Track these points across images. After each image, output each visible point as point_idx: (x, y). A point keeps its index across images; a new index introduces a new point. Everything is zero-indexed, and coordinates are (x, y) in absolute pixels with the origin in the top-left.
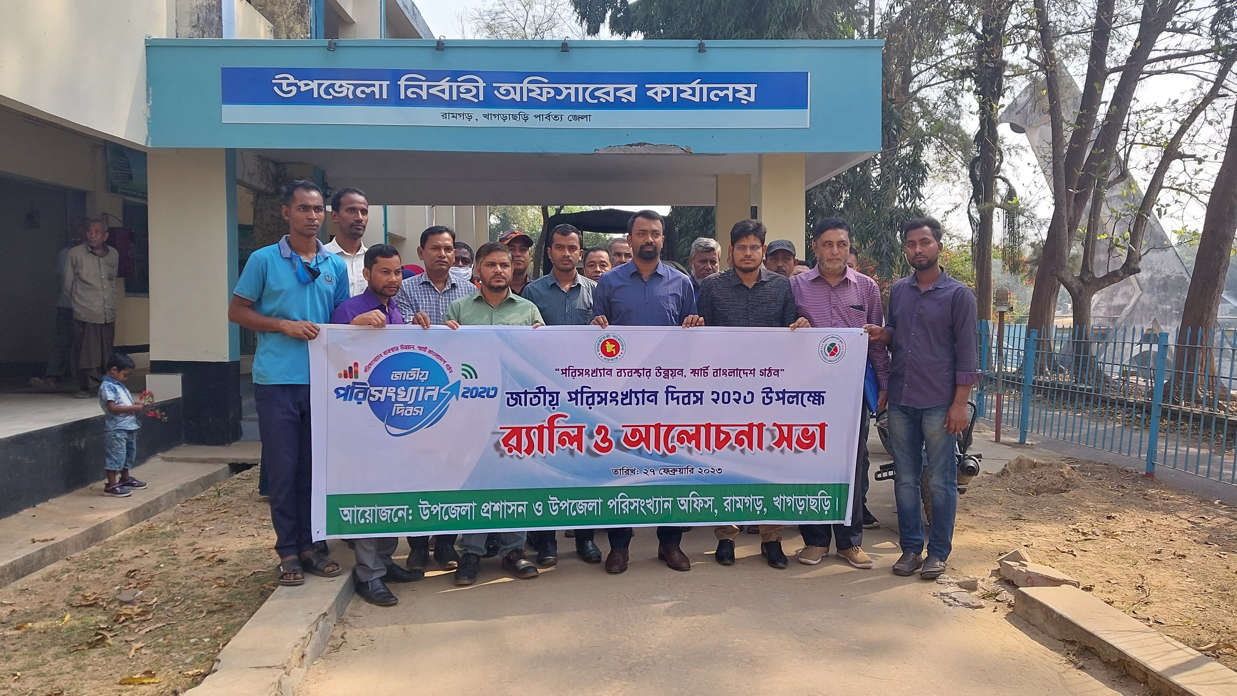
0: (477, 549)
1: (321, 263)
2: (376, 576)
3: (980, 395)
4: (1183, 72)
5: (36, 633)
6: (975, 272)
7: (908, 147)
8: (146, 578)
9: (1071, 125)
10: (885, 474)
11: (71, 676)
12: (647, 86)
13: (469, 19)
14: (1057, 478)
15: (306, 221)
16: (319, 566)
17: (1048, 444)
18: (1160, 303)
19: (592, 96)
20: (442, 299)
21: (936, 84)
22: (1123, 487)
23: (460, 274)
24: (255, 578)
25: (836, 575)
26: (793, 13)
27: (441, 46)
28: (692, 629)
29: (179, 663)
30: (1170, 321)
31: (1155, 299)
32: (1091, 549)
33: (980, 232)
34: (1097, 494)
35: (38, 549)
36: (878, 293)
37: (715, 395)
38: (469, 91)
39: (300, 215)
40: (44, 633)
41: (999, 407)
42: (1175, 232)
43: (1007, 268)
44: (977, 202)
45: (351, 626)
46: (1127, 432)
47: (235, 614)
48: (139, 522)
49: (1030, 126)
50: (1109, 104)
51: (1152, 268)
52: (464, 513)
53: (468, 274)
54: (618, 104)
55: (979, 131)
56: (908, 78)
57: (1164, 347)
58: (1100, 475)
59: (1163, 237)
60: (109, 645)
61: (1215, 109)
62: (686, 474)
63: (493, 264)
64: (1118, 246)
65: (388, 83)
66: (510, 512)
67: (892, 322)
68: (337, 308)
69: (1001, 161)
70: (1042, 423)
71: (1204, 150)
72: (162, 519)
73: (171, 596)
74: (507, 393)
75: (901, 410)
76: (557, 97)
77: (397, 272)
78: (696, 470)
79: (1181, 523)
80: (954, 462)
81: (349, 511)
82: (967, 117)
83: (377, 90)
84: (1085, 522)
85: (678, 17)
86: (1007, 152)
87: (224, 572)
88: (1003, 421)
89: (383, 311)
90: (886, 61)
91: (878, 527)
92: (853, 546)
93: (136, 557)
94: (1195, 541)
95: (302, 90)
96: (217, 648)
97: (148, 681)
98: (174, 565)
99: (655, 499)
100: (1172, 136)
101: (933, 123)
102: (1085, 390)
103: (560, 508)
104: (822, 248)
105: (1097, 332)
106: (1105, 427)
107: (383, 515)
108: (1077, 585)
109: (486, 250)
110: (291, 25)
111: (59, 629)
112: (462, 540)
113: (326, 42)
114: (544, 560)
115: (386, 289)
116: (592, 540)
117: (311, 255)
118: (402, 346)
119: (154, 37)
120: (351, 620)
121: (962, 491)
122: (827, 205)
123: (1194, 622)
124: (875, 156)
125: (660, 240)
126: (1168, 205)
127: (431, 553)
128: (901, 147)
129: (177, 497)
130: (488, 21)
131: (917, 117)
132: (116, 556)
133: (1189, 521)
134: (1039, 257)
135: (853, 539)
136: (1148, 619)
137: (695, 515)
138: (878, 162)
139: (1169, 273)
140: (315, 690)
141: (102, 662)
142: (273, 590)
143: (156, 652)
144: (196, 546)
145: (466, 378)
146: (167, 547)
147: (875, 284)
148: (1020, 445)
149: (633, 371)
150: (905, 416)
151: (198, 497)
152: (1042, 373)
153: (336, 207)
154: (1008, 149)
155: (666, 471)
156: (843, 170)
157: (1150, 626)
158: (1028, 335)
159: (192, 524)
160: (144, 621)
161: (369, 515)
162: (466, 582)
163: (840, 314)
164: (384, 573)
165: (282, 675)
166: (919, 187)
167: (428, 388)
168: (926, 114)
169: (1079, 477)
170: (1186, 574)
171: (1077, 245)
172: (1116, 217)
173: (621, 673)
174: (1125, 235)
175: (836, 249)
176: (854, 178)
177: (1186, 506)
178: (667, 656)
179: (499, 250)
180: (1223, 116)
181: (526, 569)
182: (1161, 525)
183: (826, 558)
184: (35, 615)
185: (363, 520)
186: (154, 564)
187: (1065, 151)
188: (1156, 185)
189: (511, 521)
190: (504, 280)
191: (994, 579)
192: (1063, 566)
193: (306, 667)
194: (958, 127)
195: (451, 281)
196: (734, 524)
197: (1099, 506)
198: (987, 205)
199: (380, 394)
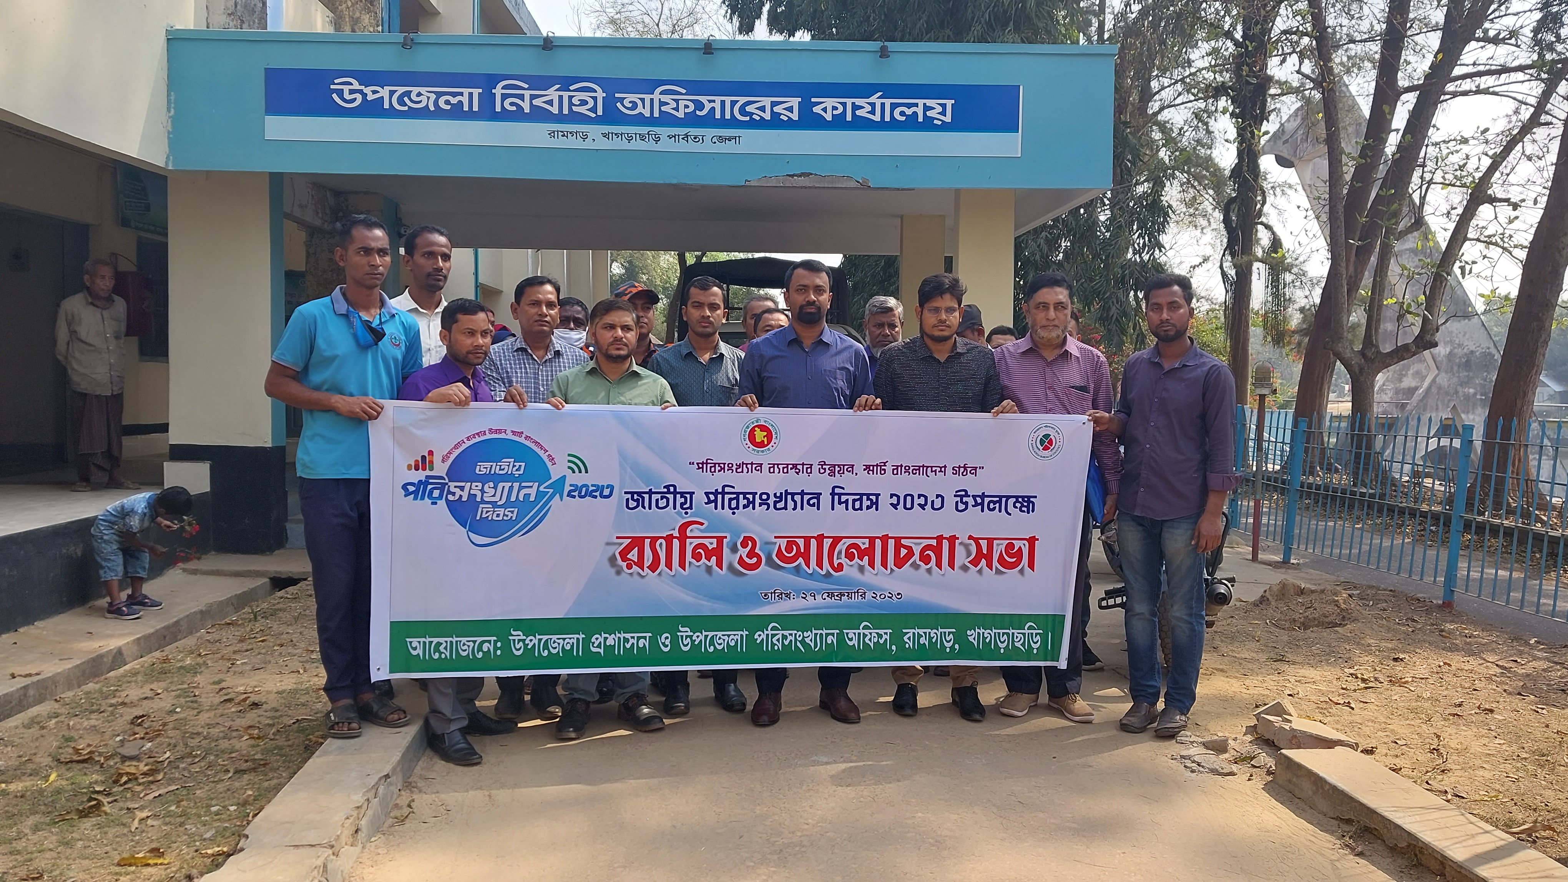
0: (586, 692)
1: (386, 322)
2: (454, 727)
3: (1233, 500)
4: (1495, 94)
5: (11, 797)
6: (1228, 344)
7: (1145, 184)
8: (157, 726)
9: (1353, 159)
10: (1111, 602)
11: (54, 854)
12: (813, 100)
13: (587, 12)
14: (1330, 608)
15: (367, 268)
16: (381, 714)
17: (1318, 563)
18: (1461, 385)
19: (743, 111)
20: (542, 371)
21: (1183, 103)
22: (1414, 621)
23: (571, 338)
24: (299, 727)
25: (1047, 731)
26: (1002, 10)
27: (548, 44)
28: (862, 799)
29: (196, 838)
30: (1473, 409)
31: (1455, 380)
32: (1373, 700)
33: (1235, 293)
34: (1381, 629)
35: (19, 686)
36: (1106, 369)
37: (895, 498)
38: (584, 103)
39: (360, 260)
40: (22, 797)
41: (1257, 516)
42: (1482, 296)
43: (1269, 339)
44: (1233, 255)
45: (420, 791)
46: (1419, 549)
47: (271, 775)
48: (151, 653)
49: (1300, 158)
50: (1401, 132)
51: (1451, 342)
52: (568, 647)
53: (581, 339)
54: (776, 123)
55: (1236, 165)
56: (1147, 95)
57: (1468, 443)
58: (1384, 605)
59: (1466, 302)
60: (106, 814)
61: (1534, 141)
62: (856, 600)
63: (612, 327)
64: (1410, 313)
65: (480, 91)
66: (628, 646)
67: (1126, 407)
68: (408, 381)
69: (1264, 203)
70: (1312, 537)
71: (1521, 193)
72: (181, 649)
73: (188, 750)
74: (626, 493)
75: (1134, 520)
76: (698, 112)
77: (484, 333)
78: (869, 595)
79: (1487, 667)
80: (1200, 584)
81: (419, 642)
82: (1221, 146)
83: (465, 100)
84: (1365, 664)
85: (855, 13)
86: (1271, 192)
87: (258, 719)
88: (1261, 533)
89: (467, 385)
90: (1119, 73)
91: (1101, 669)
92: (1068, 693)
93: (146, 698)
94: (1505, 691)
95: (369, 98)
96: (246, 820)
97: (155, 861)
98: (194, 709)
99: (816, 632)
100: (1481, 174)
101: (1177, 153)
102: (1367, 495)
103: (693, 641)
104: (1034, 311)
105: (1384, 421)
106: (1392, 542)
107: (464, 648)
108: (1354, 747)
109: (605, 308)
110: (358, 14)
111: (41, 792)
112: (567, 681)
113: (400, 37)
114: (673, 708)
115: (470, 355)
116: (735, 683)
117: (373, 311)
118: (490, 430)
119: (178, 27)
120: (421, 784)
121: (1210, 624)
122: (1042, 257)
123: (1504, 796)
124: (1104, 195)
125: (825, 298)
126: (1474, 262)
127: (527, 698)
128: (1137, 184)
129: (201, 620)
130: (612, 14)
131: (1158, 146)
132: (120, 697)
133: (1497, 665)
134: (1310, 326)
135: (1069, 685)
136: (1446, 792)
137: (866, 653)
138: (1107, 202)
139: (1473, 348)
140: (371, 876)
141: (95, 836)
142: (322, 744)
143: (166, 824)
144: (223, 685)
145: (574, 472)
146: (186, 686)
147: (1103, 358)
148: (1283, 565)
149: (790, 466)
150: (1140, 528)
151: (228, 620)
152: (1312, 473)
153: (410, 251)
154: (1272, 187)
155: (831, 595)
156: (1063, 212)
157: (1448, 801)
158: (1295, 424)
159: (219, 656)
160: (152, 782)
161: (446, 648)
162: (573, 735)
163: (1057, 397)
164: (465, 723)
165: (329, 856)
166: (1159, 235)
167: (524, 484)
168: (1170, 141)
169: (1358, 607)
170: (1494, 734)
171: (1358, 311)
172: (1408, 276)
173: (769, 856)
174: (1419, 299)
175: (1052, 313)
176: (1077, 221)
177: (1494, 645)
178: (828, 834)
179: (620, 308)
180: (1545, 150)
181: (649, 719)
182: (1462, 670)
183: (1035, 709)
184: (11, 773)
185: (437, 654)
186: (168, 707)
187: (1345, 192)
188: (1459, 237)
189: (629, 658)
190: (625, 348)
191: (1249, 738)
192: (1337, 722)
193: (360, 846)
194: (1209, 158)
195: (554, 348)
196: (918, 664)
197: (1383, 644)
198: (1245, 258)
199: (461, 491)
